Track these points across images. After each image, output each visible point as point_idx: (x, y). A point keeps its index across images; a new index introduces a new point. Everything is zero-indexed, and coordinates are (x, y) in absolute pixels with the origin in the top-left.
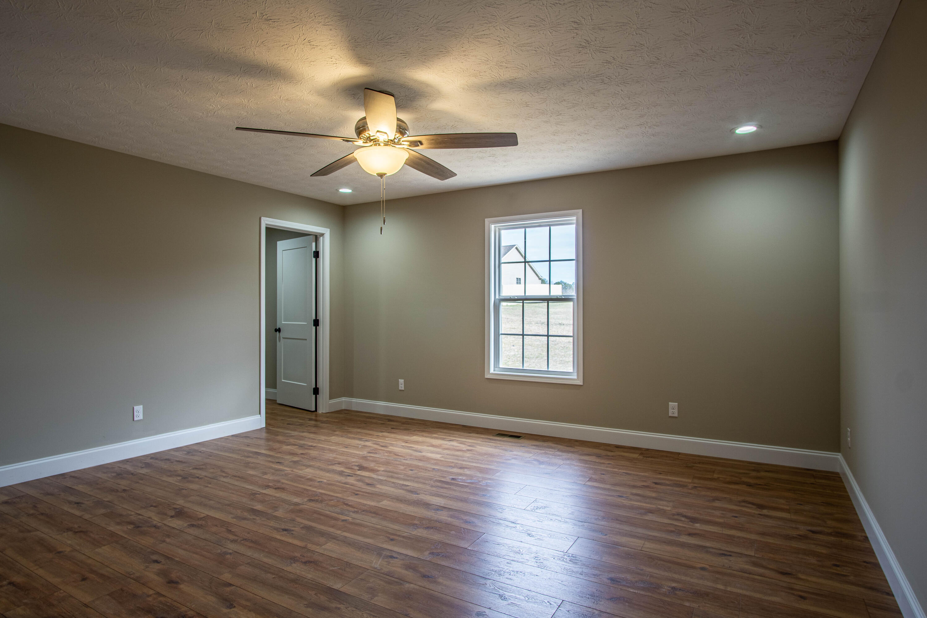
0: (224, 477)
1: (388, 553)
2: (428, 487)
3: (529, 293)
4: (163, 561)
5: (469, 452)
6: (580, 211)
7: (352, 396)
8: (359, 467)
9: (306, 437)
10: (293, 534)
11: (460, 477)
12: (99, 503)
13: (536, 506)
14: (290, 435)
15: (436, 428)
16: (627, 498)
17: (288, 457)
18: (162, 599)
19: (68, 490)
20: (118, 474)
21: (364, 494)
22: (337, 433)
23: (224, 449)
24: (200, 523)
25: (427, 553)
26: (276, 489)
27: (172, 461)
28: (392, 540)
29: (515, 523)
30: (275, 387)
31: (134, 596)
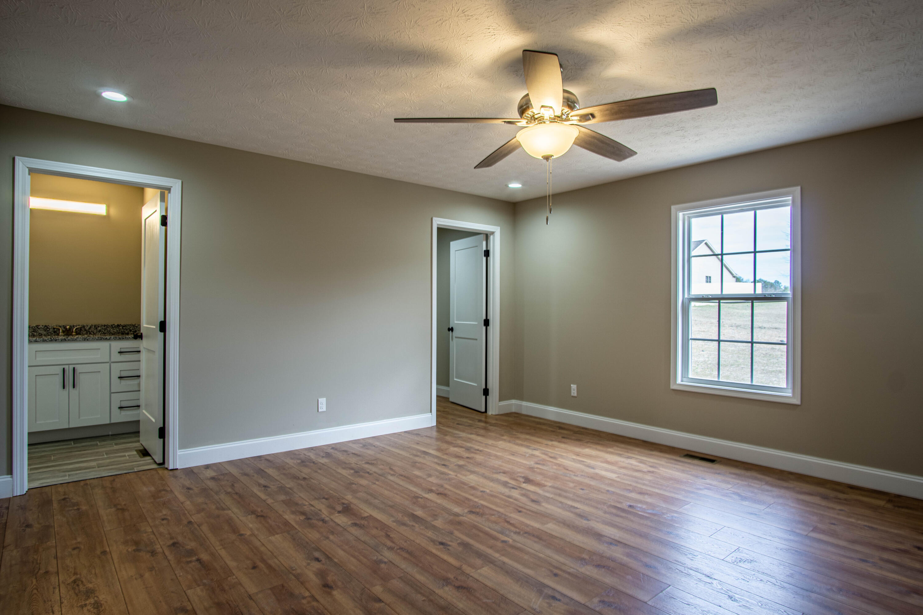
0: (392, 475)
1: (550, 592)
2: (600, 513)
3: (726, 292)
4: (323, 560)
5: (650, 474)
6: (798, 189)
7: (521, 398)
8: (525, 479)
9: (473, 440)
10: (448, 549)
11: (639, 505)
12: (282, 489)
13: (738, 557)
14: (458, 436)
15: (613, 441)
16: (874, 564)
17: (453, 460)
18: (315, 604)
19: (261, 472)
20: (303, 462)
21: (528, 512)
22: (505, 437)
23: (396, 445)
24: (362, 523)
25: (596, 600)
26: (438, 494)
27: (349, 453)
28: (556, 575)
29: (711, 578)
30: (448, 385)
31: (292, 595)
